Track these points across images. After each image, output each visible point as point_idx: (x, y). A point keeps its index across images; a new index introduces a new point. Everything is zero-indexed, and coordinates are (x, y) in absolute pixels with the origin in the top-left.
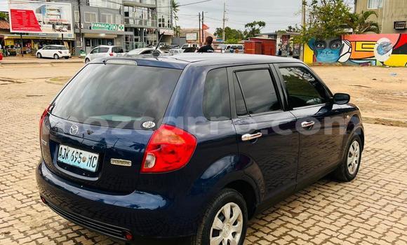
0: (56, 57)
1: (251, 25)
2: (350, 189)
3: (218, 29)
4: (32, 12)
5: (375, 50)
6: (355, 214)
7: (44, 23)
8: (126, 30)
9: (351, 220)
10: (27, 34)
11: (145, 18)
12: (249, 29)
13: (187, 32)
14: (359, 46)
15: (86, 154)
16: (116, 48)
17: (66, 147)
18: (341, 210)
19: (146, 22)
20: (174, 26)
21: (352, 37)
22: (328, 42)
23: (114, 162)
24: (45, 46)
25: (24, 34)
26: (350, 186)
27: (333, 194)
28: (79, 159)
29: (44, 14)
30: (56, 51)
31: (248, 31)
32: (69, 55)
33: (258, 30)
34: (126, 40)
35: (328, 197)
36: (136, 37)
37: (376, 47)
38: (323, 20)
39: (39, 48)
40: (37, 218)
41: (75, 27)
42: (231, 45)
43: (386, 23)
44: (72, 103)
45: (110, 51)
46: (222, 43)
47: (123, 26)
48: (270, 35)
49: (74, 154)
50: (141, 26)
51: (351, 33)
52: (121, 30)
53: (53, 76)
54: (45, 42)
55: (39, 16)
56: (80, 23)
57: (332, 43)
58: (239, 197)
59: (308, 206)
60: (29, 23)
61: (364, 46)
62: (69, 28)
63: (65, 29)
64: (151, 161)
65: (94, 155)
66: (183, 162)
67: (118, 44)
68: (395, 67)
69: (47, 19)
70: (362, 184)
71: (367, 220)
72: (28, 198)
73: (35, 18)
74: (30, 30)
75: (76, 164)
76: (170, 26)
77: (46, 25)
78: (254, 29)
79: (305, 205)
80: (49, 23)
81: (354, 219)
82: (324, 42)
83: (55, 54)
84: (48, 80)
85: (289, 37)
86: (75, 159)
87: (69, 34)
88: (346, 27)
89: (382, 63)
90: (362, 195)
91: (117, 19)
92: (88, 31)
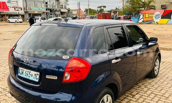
0: (16, 22)
1: (100, 7)
2: (156, 82)
3: (86, 9)
4: (5, 3)
5: (154, 17)
6: (161, 95)
7: (10, 7)
8: (46, 10)
9: (161, 98)
10: (3, 12)
11: (55, 4)
12: (99, 9)
13: (73, 10)
14: (147, 16)
15: (33, 73)
16: (42, 18)
17: (22, 69)
18: (154, 92)
19: (55, 6)
20: (67, 8)
21: (143, 12)
22: (134, 14)
23: (48, 77)
24: (11, 17)
25: (2, 12)
26: (156, 80)
27: (149, 84)
28: (29, 75)
29: (10, 4)
30: (16, 20)
31: (99, 10)
32: (22, 21)
33: (103, 9)
34: (47, 14)
35: (147, 86)
36: (51, 13)
37: (154, 16)
38: (131, 5)
39: (9, 18)
40: (9, 101)
41: (24, 9)
42: (92, 16)
43: (158, 6)
44: (25, 44)
45: (40, 19)
46: (88, 15)
47: (45, 8)
48: (108, 11)
49: (27, 72)
50: (53, 8)
51: (143, 10)
52: (44, 10)
53: (15, 30)
54: (11, 16)
55: (8, 5)
56: (26, 7)
57: (135, 14)
58: (111, 91)
59: (139, 91)
60: (4, 7)
61: (149, 16)
62: (22, 10)
63: (20, 10)
64: (67, 76)
65: (37, 73)
66: (84, 77)
67: (43, 16)
68: (162, 24)
69: (12, 6)
70: (161, 79)
71: (168, 98)
72: (4, 90)
73: (6, 5)
74: (4, 11)
75: (28, 78)
76: (65, 8)
77: (11, 8)
78: (101, 9)
79: (137, 90)
80: (13, 7)
81: (162, 97)
82: (132, 14)
83: (16, 21)
84: (13, 32)
85: (117, 12)
86: (27, 75)
87: (22, 12)
88: (141, 7)
89: (157, 22)
90: (162, 84)
91: (42, 5)
92: (30, 10)
